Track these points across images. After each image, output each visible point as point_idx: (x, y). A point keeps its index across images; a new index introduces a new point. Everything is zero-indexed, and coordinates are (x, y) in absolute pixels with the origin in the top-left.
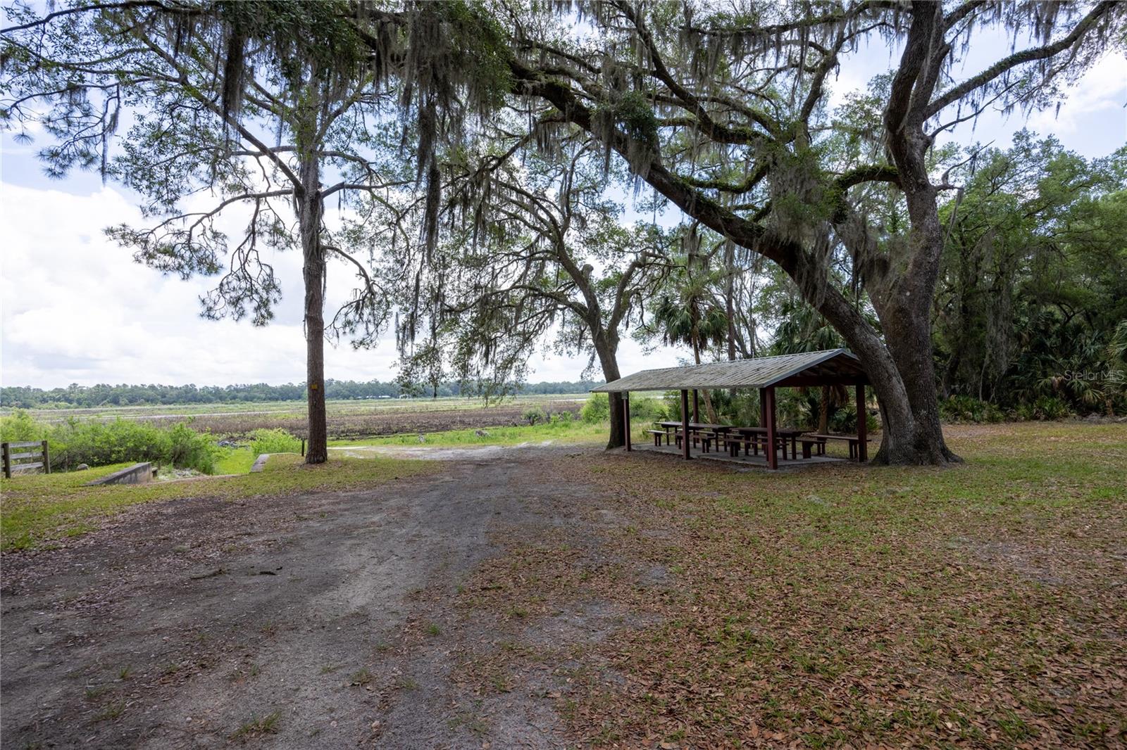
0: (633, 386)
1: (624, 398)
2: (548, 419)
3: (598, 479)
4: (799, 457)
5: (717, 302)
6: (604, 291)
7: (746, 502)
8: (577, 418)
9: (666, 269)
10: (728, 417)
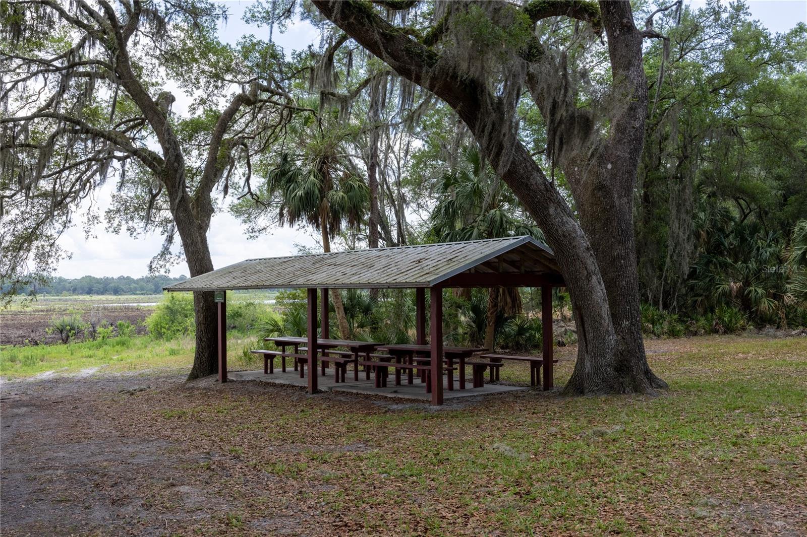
0: (234, 283)
1: (218, 300)
2: (93, 334)
3: (173, 429)
4: (469, 386)
5: (354, 167)
6: (191, 137)
7: (408, 458)
8: (140, 331)
9: (285, 113)
10: (367, 329)
